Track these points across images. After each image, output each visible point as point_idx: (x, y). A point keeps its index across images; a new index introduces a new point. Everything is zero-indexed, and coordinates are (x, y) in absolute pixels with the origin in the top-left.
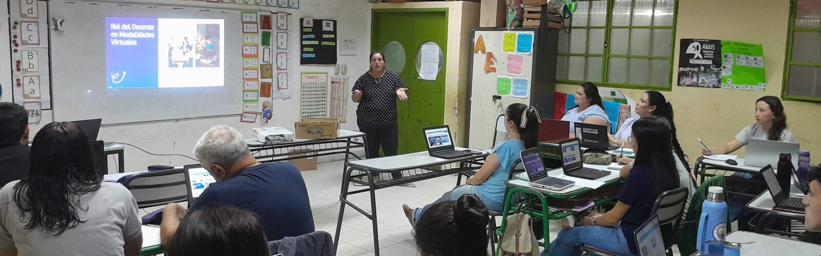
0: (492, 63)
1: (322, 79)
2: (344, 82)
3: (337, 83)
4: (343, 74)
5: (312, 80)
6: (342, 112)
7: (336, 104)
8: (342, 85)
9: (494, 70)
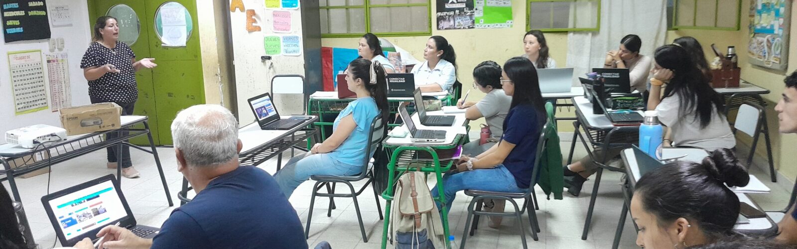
0: (255, 21)
1: (35, 58)
2: (62, 60)
3: (54, 61)
4: (60, 50)
5: (23, 61)
6: (66, 97)
7: (57, 88)
8: (60, 63)
9: (259, 29)
